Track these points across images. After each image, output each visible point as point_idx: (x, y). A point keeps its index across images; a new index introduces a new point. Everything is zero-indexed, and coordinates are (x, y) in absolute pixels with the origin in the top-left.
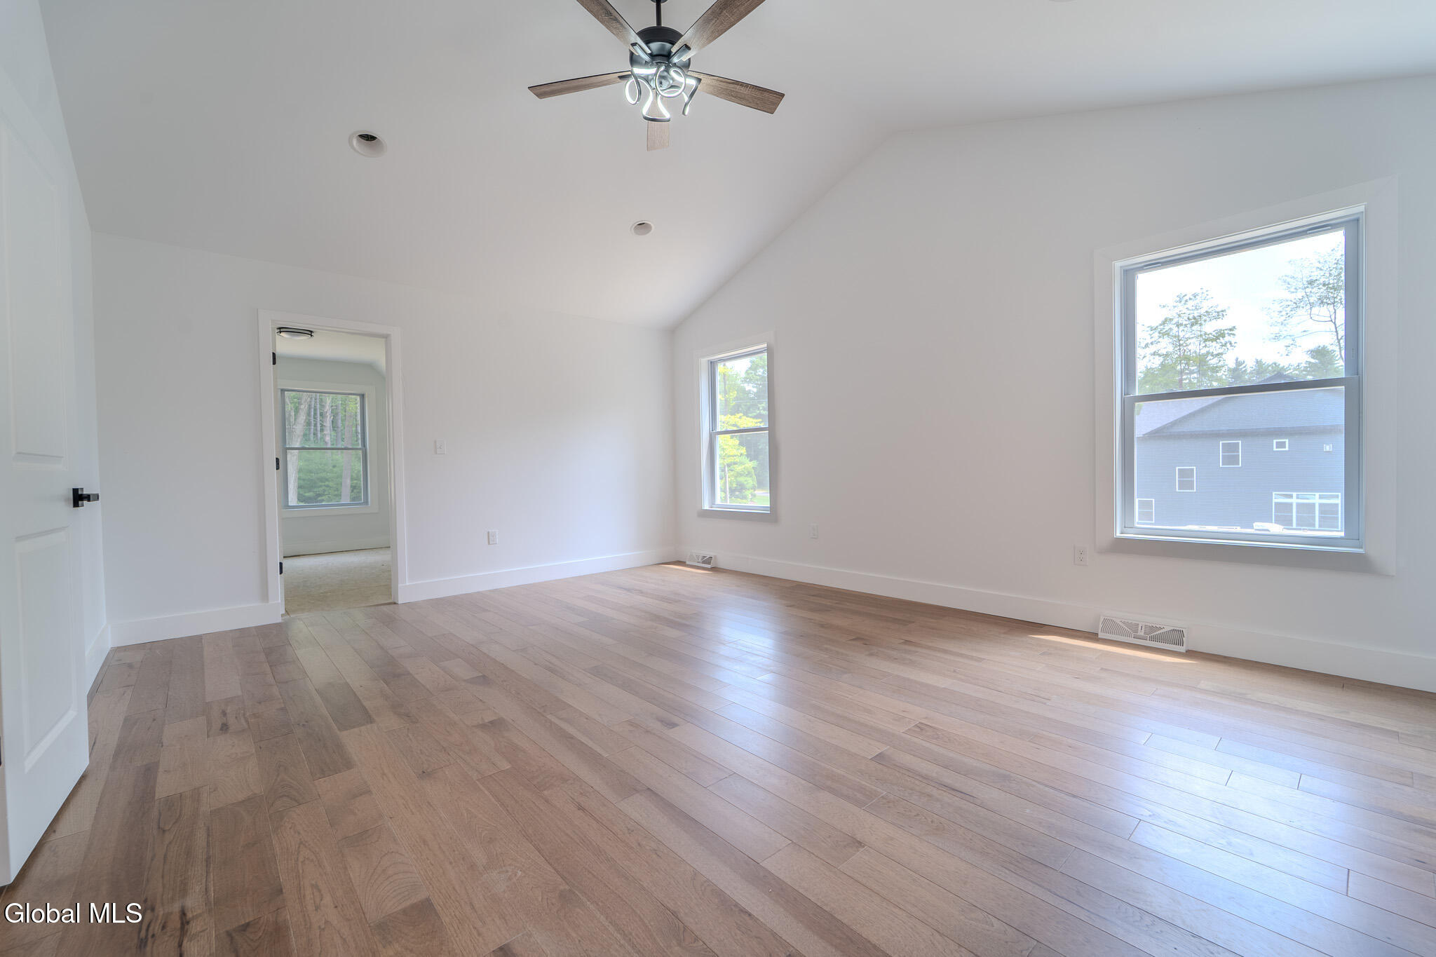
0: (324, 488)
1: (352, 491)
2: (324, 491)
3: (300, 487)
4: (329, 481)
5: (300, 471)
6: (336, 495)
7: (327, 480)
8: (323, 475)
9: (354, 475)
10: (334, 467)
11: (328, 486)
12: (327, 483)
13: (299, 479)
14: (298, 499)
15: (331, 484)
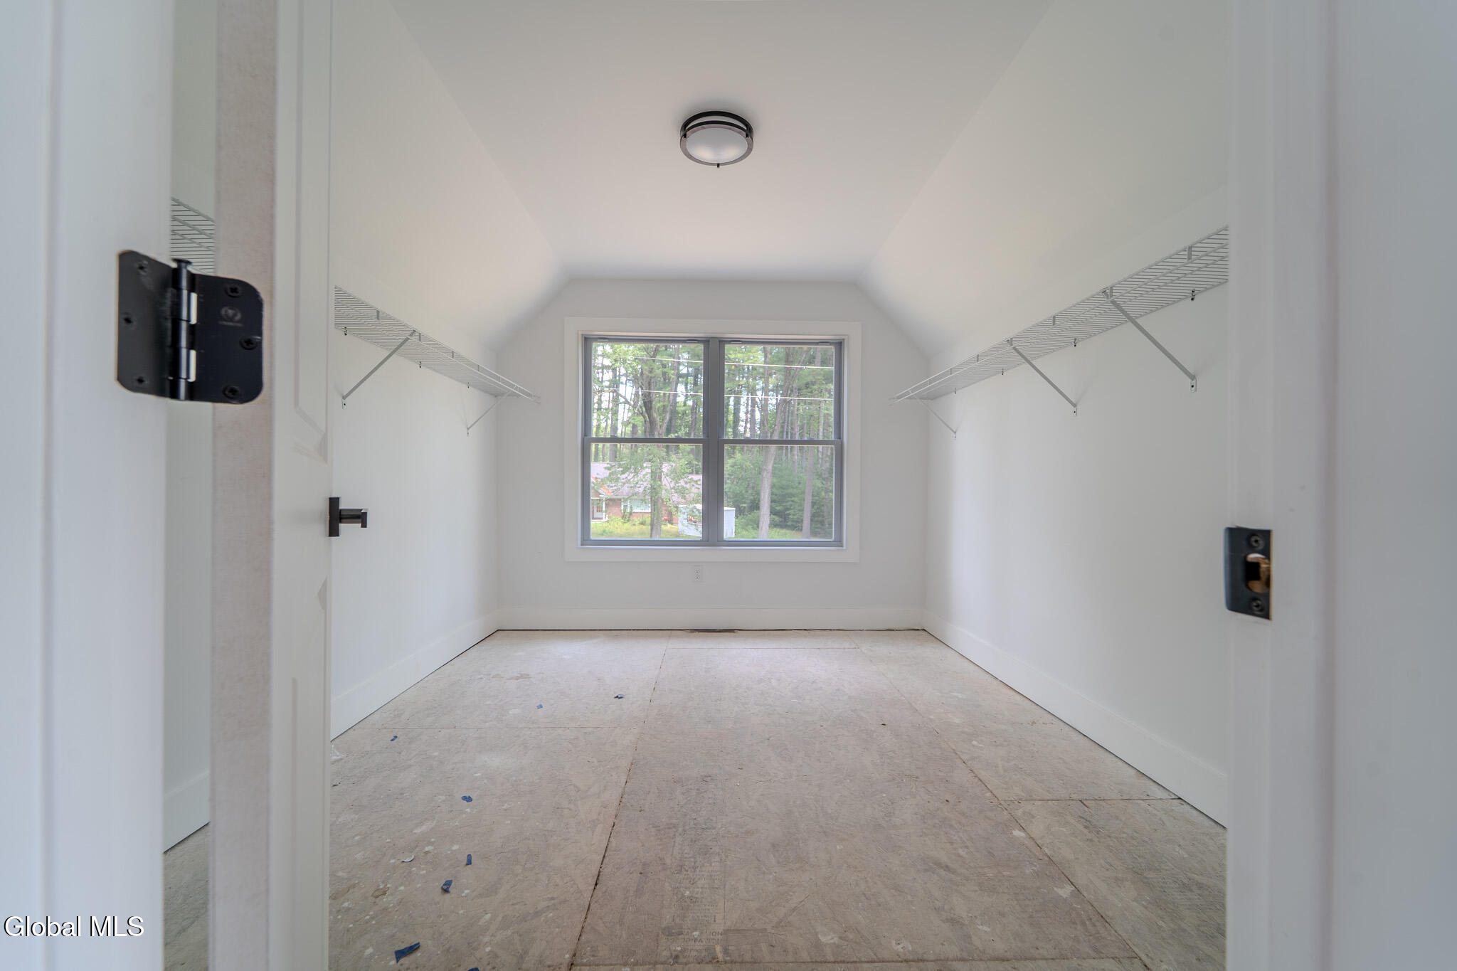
0: (791, 503)
1: (813, 507)
2: (791, 505)
3: (773, 501)
4: (794, 496)
5: (773, 486)
6: (799, 510)
7: (793, 496)
8: (790, 491)
9: (815, 494)
10: (799, 483)
11: (793, 501)
12: (793, 499)
13: (772, 494)
14: (771, 512)
15: (796, 499)
